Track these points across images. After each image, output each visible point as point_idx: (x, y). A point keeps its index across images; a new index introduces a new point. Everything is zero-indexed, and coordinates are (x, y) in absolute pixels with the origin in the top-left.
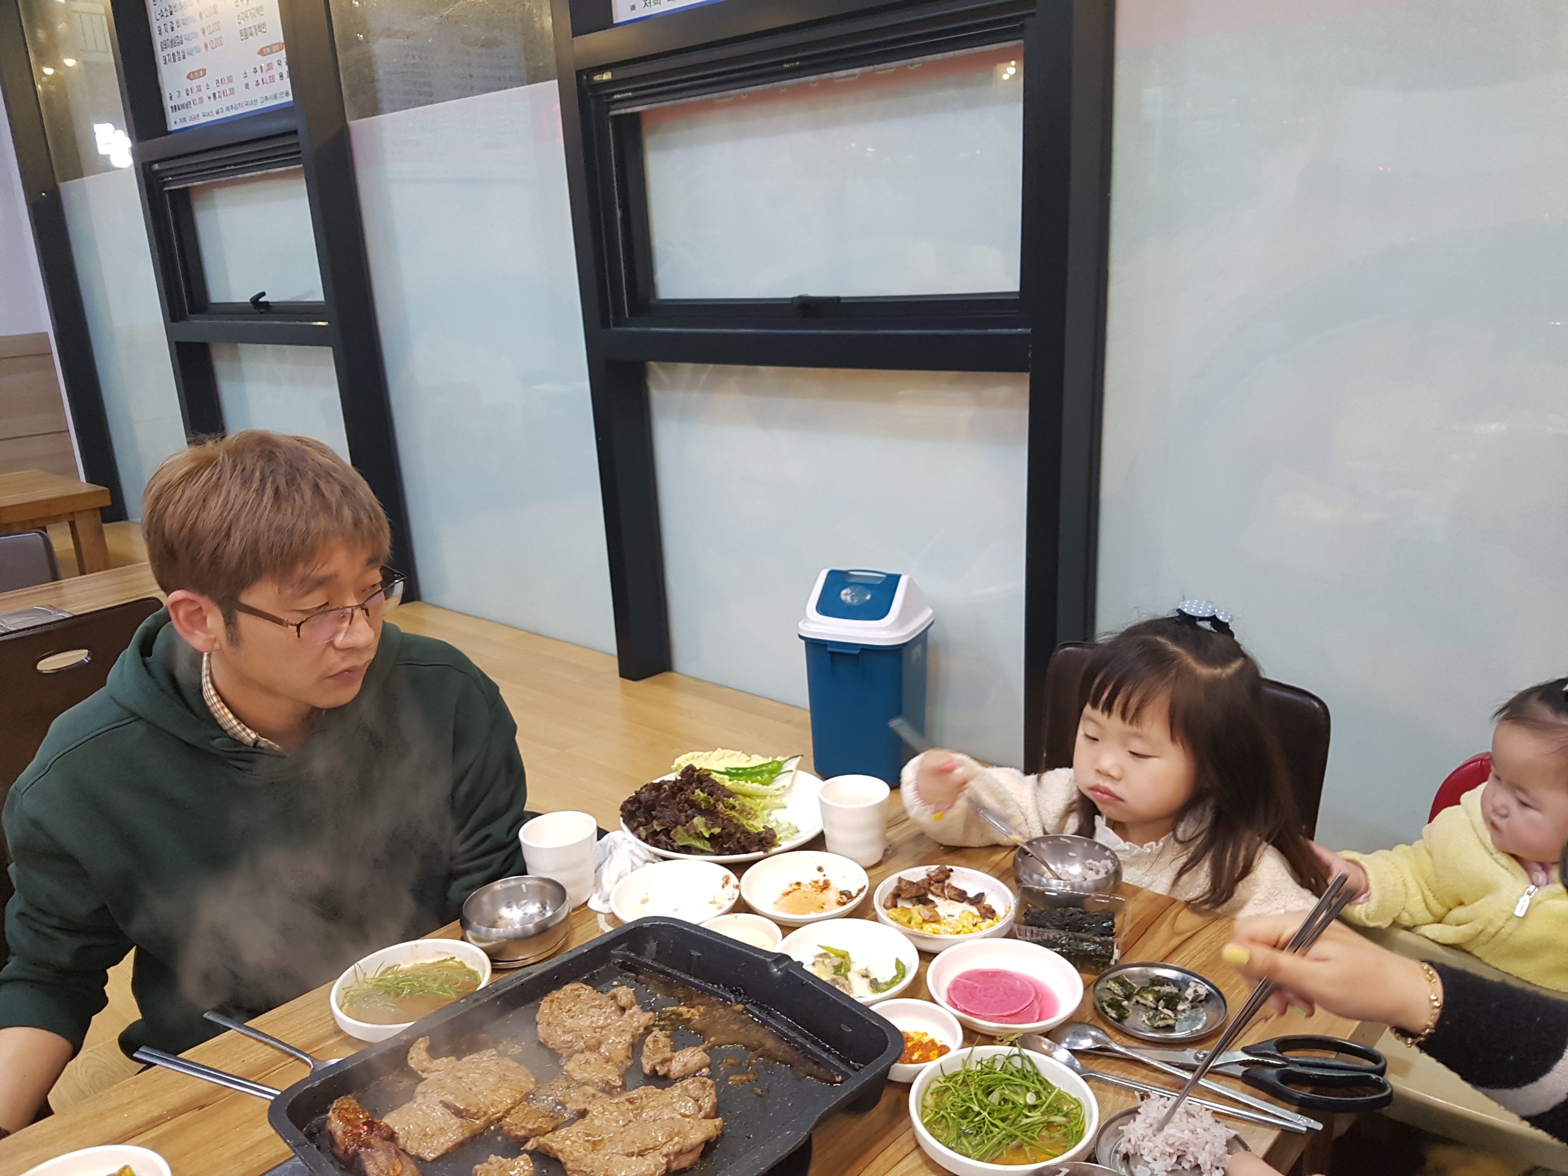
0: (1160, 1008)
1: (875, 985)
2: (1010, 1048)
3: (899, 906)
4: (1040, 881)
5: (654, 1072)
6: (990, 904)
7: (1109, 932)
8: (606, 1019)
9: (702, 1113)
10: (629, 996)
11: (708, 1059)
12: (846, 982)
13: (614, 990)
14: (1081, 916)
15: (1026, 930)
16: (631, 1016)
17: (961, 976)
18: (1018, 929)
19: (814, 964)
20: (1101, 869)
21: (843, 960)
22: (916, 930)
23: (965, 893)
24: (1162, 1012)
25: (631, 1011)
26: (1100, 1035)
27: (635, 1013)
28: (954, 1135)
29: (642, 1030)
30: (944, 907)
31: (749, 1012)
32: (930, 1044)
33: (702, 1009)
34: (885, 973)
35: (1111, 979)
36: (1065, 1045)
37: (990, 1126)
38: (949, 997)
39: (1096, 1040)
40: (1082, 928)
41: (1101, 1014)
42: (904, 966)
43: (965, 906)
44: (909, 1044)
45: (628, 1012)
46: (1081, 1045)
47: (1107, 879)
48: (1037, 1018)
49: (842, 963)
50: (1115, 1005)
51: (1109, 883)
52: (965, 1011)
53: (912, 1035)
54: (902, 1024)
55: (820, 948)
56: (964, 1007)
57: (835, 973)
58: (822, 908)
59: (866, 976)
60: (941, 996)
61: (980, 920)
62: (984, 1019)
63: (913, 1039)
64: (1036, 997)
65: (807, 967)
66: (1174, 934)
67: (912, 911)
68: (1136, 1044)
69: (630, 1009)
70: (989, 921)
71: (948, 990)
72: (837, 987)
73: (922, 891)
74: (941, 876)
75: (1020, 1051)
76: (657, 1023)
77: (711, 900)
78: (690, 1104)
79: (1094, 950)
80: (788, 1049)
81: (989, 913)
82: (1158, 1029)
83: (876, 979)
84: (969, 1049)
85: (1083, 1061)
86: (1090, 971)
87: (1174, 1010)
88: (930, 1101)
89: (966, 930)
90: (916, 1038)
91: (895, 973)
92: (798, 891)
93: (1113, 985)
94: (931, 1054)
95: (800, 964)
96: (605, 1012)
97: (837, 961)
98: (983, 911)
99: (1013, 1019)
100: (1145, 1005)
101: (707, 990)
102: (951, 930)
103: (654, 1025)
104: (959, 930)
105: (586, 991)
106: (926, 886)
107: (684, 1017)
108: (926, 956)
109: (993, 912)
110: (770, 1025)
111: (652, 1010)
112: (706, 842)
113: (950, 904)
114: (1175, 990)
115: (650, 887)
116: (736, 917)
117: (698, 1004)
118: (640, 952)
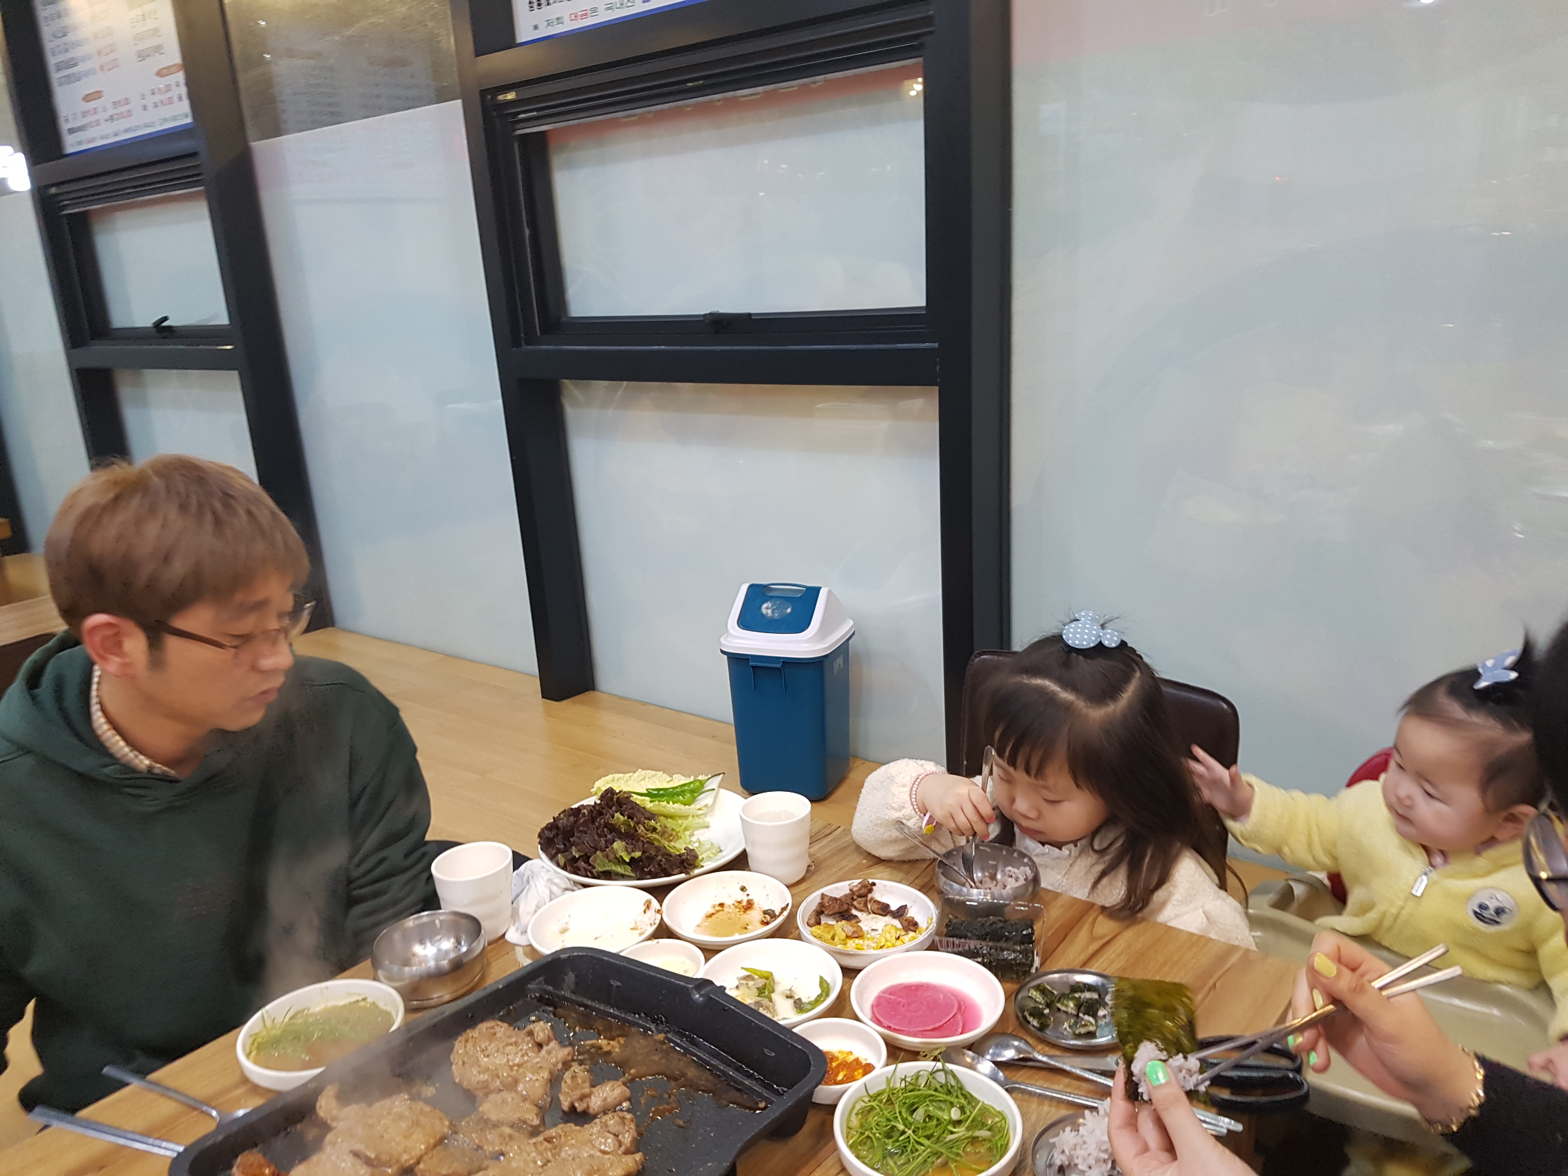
0: (1081, 1015)
1: (799, 1005)
2: (934, 1063)
3: (823, 922)
4: (961, 890)
5: (573, 1108)
6: (913, 916)
7: (1029, 939)
8: (523, 1056)
9: (623, 1148)
10: (546, 1032)
11: (627, 1092)
12: (770, 1005)
13: (531, 1026)
14: (1001, 924)
15: (948, 942)
16: (549, 1053)
17: (884, 992)
18: (940, 941)
19: (737, 987)
20: (1019, 876)
21: (767, 981)
22: (839, 947)
23: (888, 906)
24: (1083, 1019)
25: (549, 1047)
26: (1022, 1045)
27: (553, 1048)
28: (879, 1156)
29: (560, 1066)
30: (868, 922)
31: (671, 1041)
32: (855, 1063)
33: (622, 1040)
34: (808, 992)
35: (1032, 987)
36: (988, 1057)
37: (915, 1144)
38: (873, 1013)
39: (1018, 1050)
40: (1003, 937)
41: (1023, 1023)
42: (828, 984)
43: (888, 919)
44: (834, 1064)
45: (545, 1048)
46: (1004, 1056)
47: (1025, 886)
48: (960, 1030)
49: (766, 984)
50: (1037, 1013)
51: (1027, 890)
52: (889, 1028)
53: (837, 1055)
54: (826, 1044)
55: (744, 970)
56: (887, 1023)
57: (759, 996)
58: (746, 928)
59: (789, 997)
60: (864, 1013)
61: (903, 933)
62: (908, 1034)
63: (837, 1058)
64: (960, 1008)
65: (731, 992)
66: (1093, 938)
67: (836, 928)
68: (1058, 1053)
69: (547, 1044)
70: (911, 934)
71: (872, 1006)
72: (761, 1010)
73: (845, 907)
74: (863, 891)
75: (943, 1066)
76: (575, 1057)
77: (633, 926)
78: (609, 1141)
79: (1015, 959)
80: (710, 1078)
81: (911, 926)
82: (1079, 1036)
83: (799, 999)
84: (892, 1067)
85: (1007, 1073)
86: (1011, 980)
87: (1094, 1015)
88: (855, 1121)
89: (889, 944)
90: (841, 1057)
91: (819, 992)
92: (721, 912)
93: (1034, 994)
94: (856, 1073)
95: (723, 988)
96: (521, 1050)
97: (761, 982)
98: (906, 924)
99: (936, 1033)
100: (1066, 1013)
101: (628, 1020)
102: (874, 945)
103: (573, 1060)
104: (882, 944)
105: (501, 1029)
106: (849, 901)
107: (603, 1050)
108: (850, 973)
109: (916, 924)
110: (692, 1054)
111: (571, 1045)
112: (627, 867)
113: (872, 918)
114: (1095, 996)
115: (569, 916)
116: (658, 942)
117: (619, 1036)
118: (558, 985)
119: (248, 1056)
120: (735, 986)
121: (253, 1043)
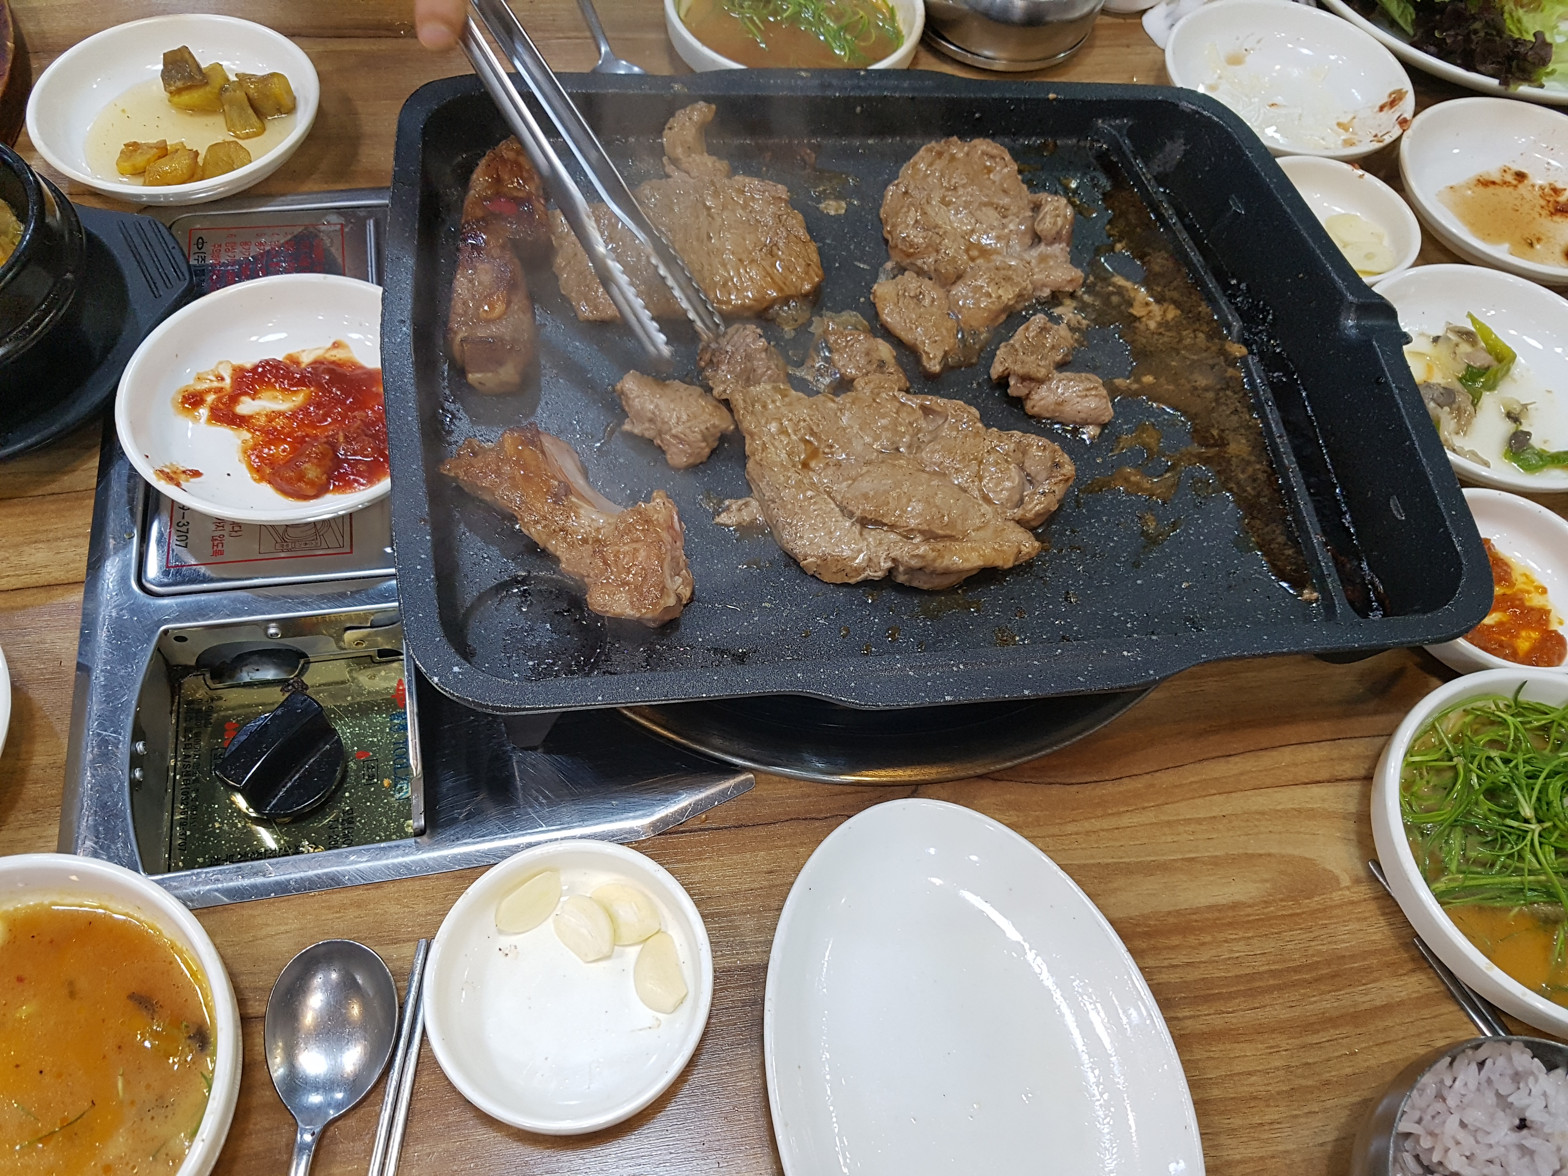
1: (1517, 447)
5: (1003, 382)
8: (999, 239)
9: (1018, 512)
10: (1060, 221)
11: (1108, 414)
12: (1470, 408)
13: (1043, 196)
16: (1043, 259)
19: (1436, 339)
21: (1495, 364)
25: (1047, 250)
27: (1054, 256)
28: (1447, 813)
29: (1046, 292)
31: (1246, 371)
32: (1536, 618)
33: (1172, 313)
45: (1042, 248)
49: (1488, 368)
53: (1516, 575)
55: (1469, 320)
57: (1460, 380)
58: (1531, 245)
59: (1513, 417)
63: (1512, 585)
69: (1050, 243)
72: (1438, 413)
76: (1079, 294)
77: (1345, 120)
78: (1008, 484)
80: (1262, 477)
83: (1529, 433)
88: (1453, 723)
90: (1520, 583)
92: (1511, 189)
94: (1524, 634)
95: (1404, 336)
96: (1005, 227)
97: (1482, 359)
101: (1204, 286)
103: (1072, 295)
107: (1131, 310)
110: (1264, 419)
111: (1088, 268)
112: (1411, 9)
115: (1259, 42)
116: (1361, 176)
117: (1174, 302)
118: (1145, 150)
120: (1436, 334)
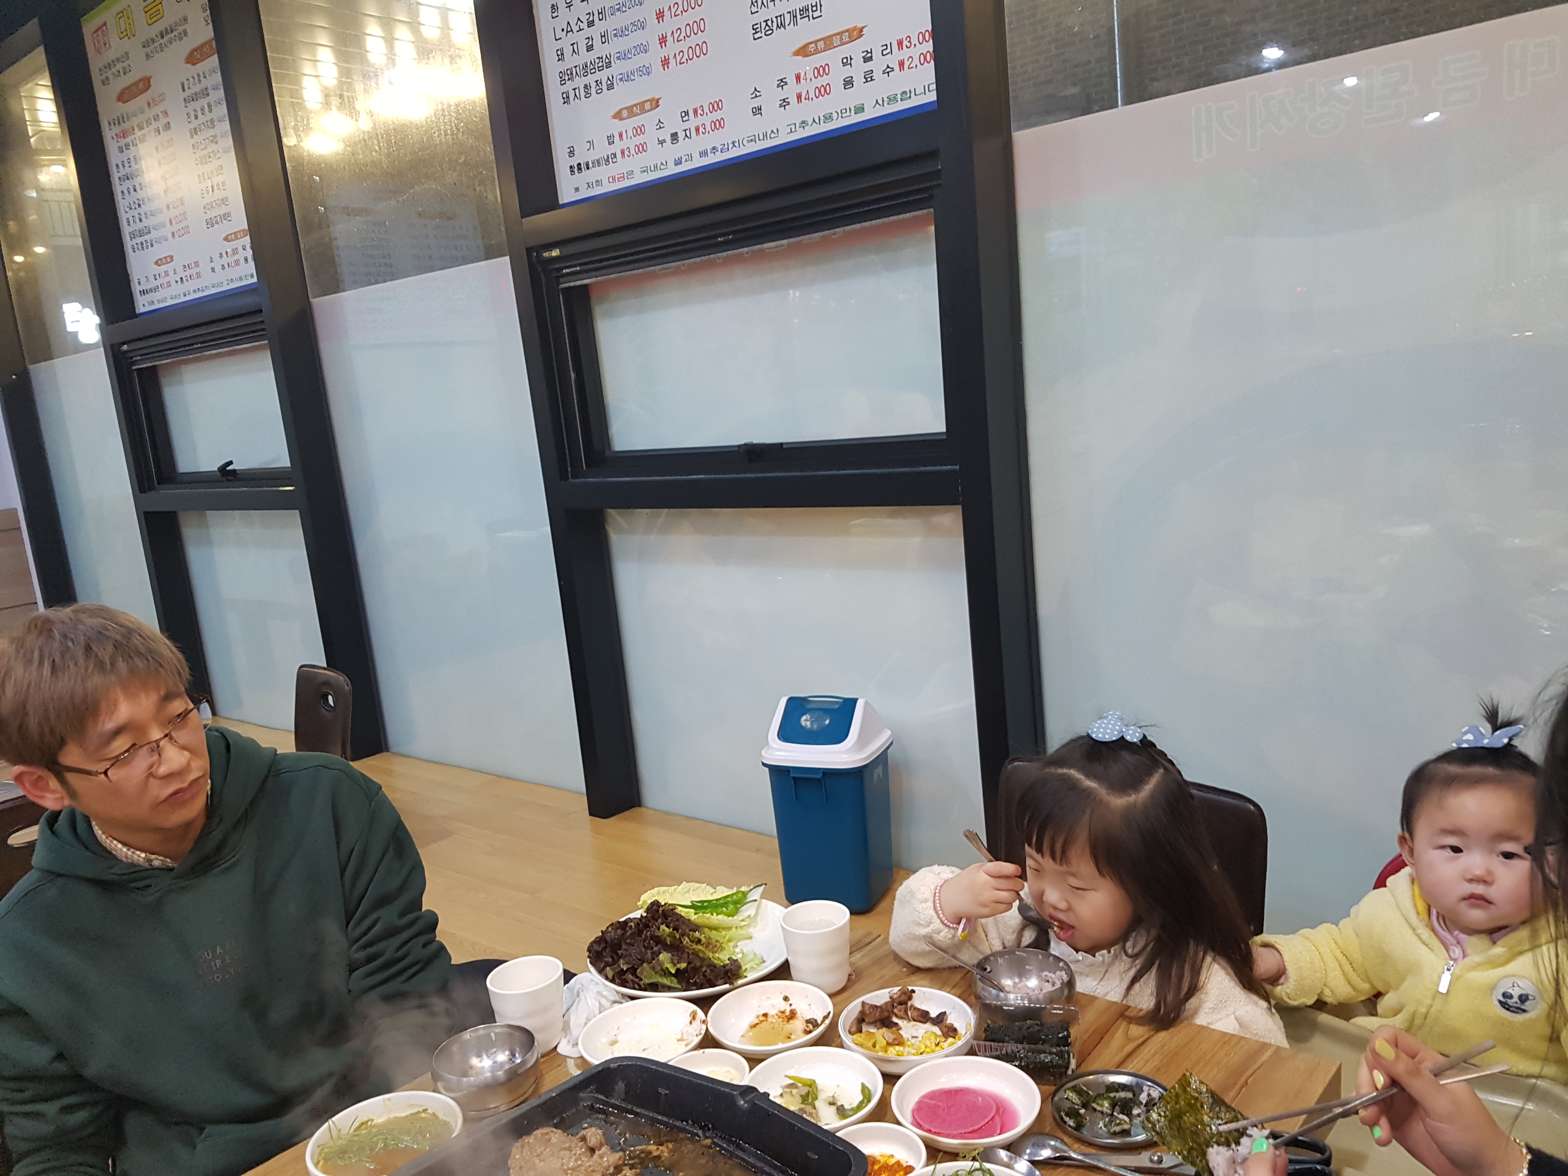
0: (1115, 1114)
1: (842, 1112)
2: (972, 1163)
3: (864, 1030)
4: (998, 996)
6: (952, 1022)
7: (1065, 1041)
8: (576, 1160)
10: (598, 1137)
12: (814, 1111)
13: (584, 1132)
14: (1038, 1028)
15: (985, 1045)
16: (601, 1157)
17: (924, 1097)
18: (977, 1045)
19: (781, 1095)
20: (1056, 981)
21: (811, 1089)
22: (880, 1054)
23: (927, 1013)
24: (1117, 1118)
25: (601, 1152)
26: (1058, 1144)
27: (605, 1153)
29: (611, 1170)
30: (908, 1029)
31: (717, 1145)
32: (896, 1166)
33: (670, 1146)
34: (851, 1097)
35: (1068, 1089)
36: (1026, 1157)
38: (914, 1118)
39: (1055, 1149)
40: (1040, 1040)
41: (1060, 1124)
42: (869, 1091)
43: (928, 1026)
44: (876, 1167)
45: (597, 1152)
46: (1041, 1156)
47: (1061, 989)
48: (999, 1132)
49: (809, 1092)
50: (1073, 1113)
51: (1063, 992)
52: (929, 1131)
53: (878, 1158)
54: (868, 1148)
55: (787, 1079)
56: (927, 1127)
57: (802, 1103)
58: (789, 1038)
59: (832, 1104)
60: (905, 1117)
61: (943, 1039)
62: (948, 1136)
63: (879, 1161)
64: (998, 1110)
65: (774, 1097)
66: (1129, 1040)
67: (876, 1035)
68: (1093, 1151)
69: (600, 1149)
70: (951, 1040)
71: (913, 1112)
72: (805, 1116)
73: (886, 1014)
74: (904, 998)
75: (981, 1165)
76: (626, 1162)
77: (679, 1037)
79: (1051, 1061)
81: (951, 1032)
82: (1115, 1134)
83: (842, 1106)
84: (932, 1167)
85: (1044, 1172)
86: (1048, 1083)
87: (1129, 1114)
89: (928, 1050)
90: (882, 1160)
91: (861, 1098)
92: (765, 1022)
93: (1072, 1095)
94: (897, 1175)
95: (766, 1095)
96: (575, 1154)
97: (804, 1090)
98: (945, 1030)
99: (974, 1135)
100: (1102, 1113)
101: (676, 1126)
102: (913, 1051)
103: (624, 1164)
104: (922, 1051)
105: (556, 1136)
106: (890, 1009)
107: (653, 1155)
108: (890, 1079)
109: (955, 1030)
110: (738, 1157)
111: (622, 1150)
112: (673, 978)
113: (913, 1026)
114: (1130, 1095)
115: (618, 1029)
116: (704, 1052)
117: (667, 1141)
118: (608, 1093)
119: (316, 1165)
120: (779, 1094)
121: (320, 1154)
